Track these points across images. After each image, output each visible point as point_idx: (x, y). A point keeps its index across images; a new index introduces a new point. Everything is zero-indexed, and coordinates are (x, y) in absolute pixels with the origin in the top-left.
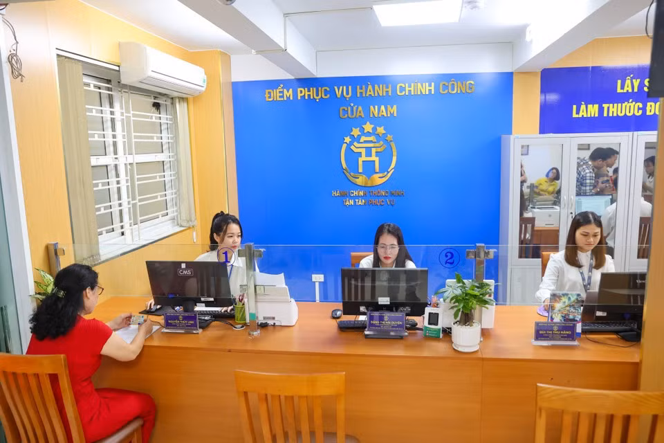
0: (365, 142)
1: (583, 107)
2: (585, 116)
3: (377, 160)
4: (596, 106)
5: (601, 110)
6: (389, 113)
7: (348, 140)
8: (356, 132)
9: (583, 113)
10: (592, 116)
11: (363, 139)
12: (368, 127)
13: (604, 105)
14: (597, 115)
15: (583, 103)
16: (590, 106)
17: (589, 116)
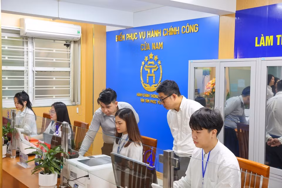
0: (150, 64)
1: (262, 38)
2: (264, 45)
3: (154, 75)
4: (272, 37)
5: (275, 40)
6: (159, 47)
7: (143, 63)
8: (146, 59)
9: (262, 43)
10: (269, 45)
11: (149, 62)
12: (151, 56)
13: (277, 36)
14: (272, 44)
15: (262, 35)
16: (267, 37)
17: (266, 45)
